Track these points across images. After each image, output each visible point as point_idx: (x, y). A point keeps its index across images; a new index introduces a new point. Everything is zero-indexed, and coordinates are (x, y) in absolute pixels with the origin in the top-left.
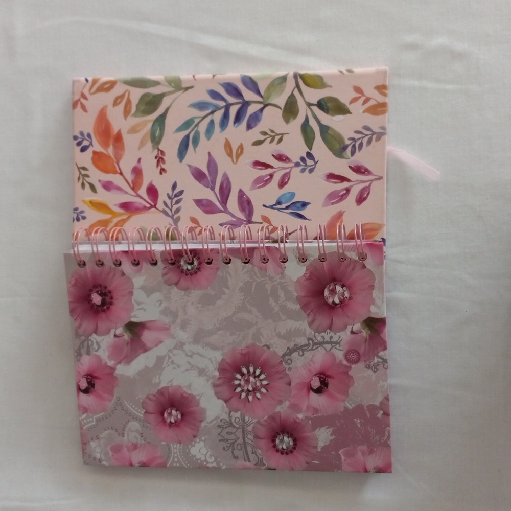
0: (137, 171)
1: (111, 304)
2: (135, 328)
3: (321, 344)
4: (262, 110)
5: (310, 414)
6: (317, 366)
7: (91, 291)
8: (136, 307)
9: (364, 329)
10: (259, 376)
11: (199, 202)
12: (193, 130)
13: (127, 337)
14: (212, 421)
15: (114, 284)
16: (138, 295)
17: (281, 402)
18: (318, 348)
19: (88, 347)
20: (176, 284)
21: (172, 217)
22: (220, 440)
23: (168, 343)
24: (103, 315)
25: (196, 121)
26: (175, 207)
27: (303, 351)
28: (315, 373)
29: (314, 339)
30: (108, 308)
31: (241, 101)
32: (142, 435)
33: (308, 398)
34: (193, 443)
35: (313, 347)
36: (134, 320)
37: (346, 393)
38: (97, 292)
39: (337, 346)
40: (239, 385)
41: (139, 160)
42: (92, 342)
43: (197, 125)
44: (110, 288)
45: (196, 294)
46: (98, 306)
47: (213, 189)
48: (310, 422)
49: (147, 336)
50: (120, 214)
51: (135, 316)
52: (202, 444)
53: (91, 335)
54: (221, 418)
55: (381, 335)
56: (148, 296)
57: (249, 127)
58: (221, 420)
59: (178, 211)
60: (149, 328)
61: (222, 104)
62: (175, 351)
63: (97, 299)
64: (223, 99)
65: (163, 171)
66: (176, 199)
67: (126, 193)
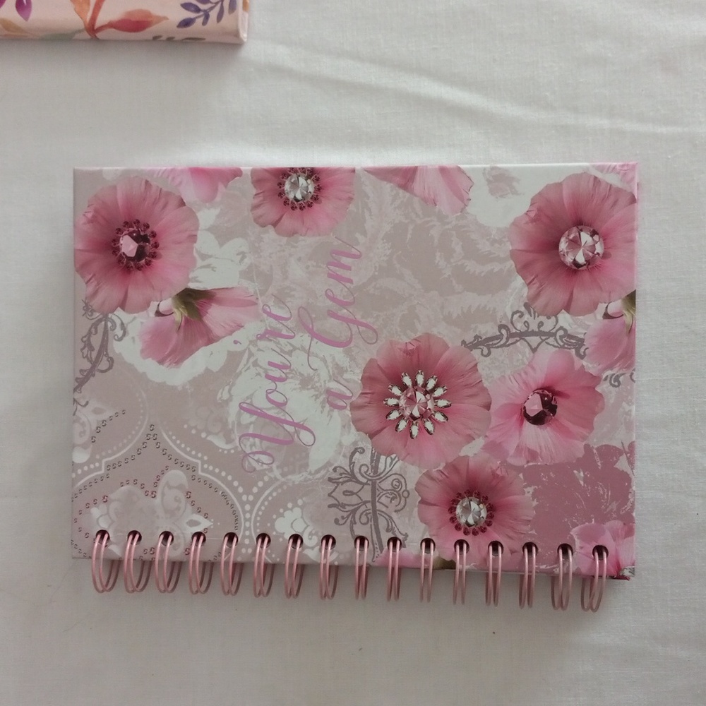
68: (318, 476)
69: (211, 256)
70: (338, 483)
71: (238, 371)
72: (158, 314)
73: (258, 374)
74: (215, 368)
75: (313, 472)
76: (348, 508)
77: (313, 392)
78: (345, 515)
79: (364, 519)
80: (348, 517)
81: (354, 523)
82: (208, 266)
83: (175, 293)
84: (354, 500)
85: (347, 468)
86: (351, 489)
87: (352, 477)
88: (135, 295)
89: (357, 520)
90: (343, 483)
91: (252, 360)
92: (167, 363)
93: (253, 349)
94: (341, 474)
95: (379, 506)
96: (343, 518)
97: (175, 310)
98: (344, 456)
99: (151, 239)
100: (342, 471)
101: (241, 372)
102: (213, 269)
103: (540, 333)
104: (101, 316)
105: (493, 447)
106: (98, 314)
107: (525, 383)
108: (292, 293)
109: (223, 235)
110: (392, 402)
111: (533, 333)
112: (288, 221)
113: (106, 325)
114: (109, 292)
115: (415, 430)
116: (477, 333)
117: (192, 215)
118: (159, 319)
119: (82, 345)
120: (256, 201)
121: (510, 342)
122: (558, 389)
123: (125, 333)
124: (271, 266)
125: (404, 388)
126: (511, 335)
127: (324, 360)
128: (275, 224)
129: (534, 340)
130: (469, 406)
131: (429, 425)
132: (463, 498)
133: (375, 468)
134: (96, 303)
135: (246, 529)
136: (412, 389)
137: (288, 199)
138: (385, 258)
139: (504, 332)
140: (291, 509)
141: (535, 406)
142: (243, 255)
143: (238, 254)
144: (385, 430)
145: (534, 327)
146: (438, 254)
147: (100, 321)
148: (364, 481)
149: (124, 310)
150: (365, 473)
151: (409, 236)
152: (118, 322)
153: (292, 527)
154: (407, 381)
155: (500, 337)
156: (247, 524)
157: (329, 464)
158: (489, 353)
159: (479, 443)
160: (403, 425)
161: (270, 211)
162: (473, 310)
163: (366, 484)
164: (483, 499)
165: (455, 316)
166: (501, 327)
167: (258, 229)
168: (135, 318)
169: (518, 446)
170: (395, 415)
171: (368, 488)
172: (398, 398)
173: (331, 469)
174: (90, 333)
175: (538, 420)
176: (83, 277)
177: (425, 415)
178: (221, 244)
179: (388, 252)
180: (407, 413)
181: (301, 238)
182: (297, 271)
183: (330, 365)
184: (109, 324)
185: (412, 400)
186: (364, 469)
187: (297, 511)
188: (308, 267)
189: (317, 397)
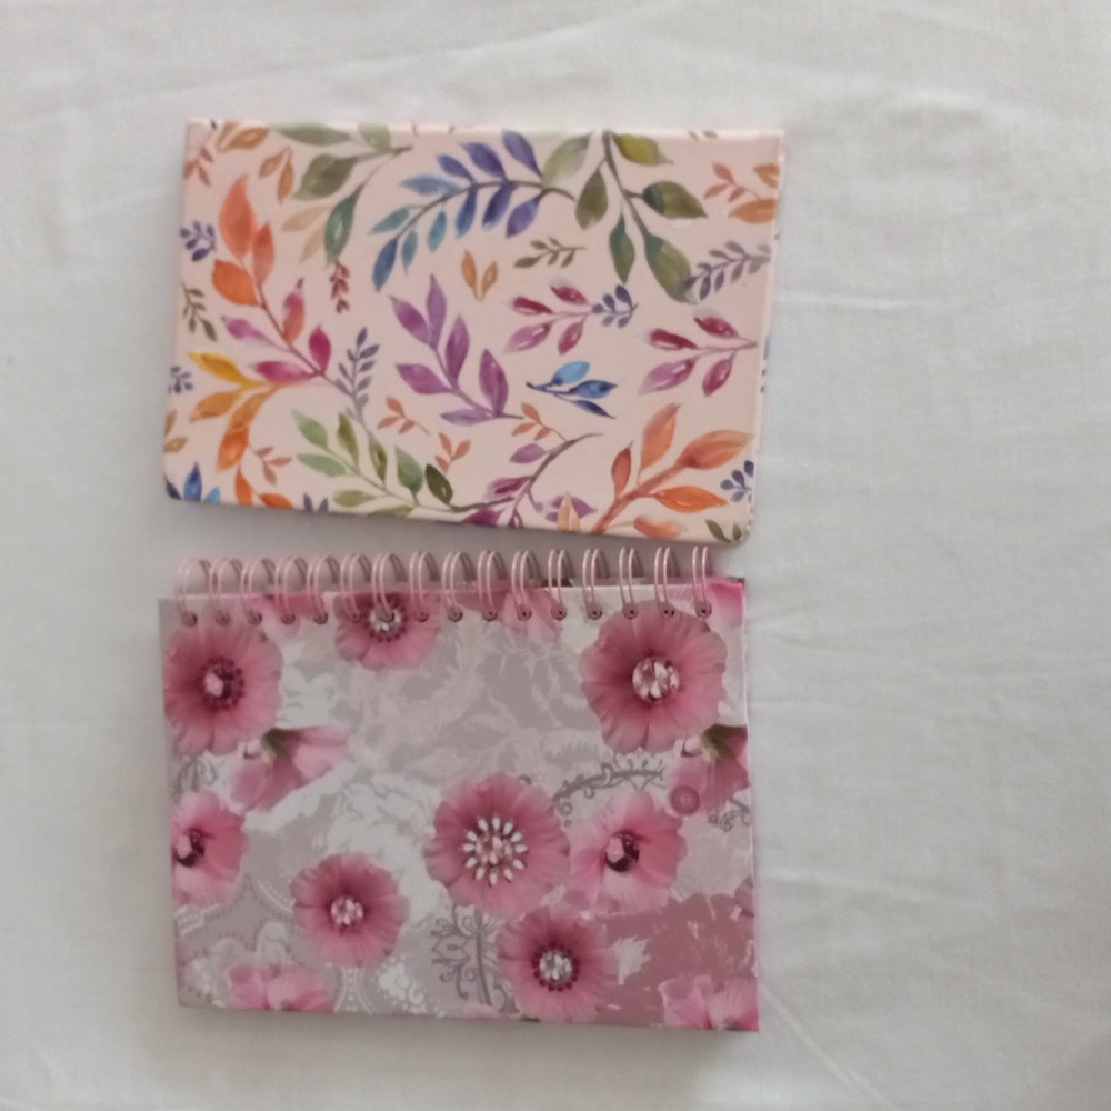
0: (294, 304)
1: (240, 694)
2: (282, 741)
3: (626, 775)
4: (537, 200)
5: (603, 912)
6: (618, 819)
7: (204, 670)
8: (286, 700)
9: (706, 747)
10: (510, 835)
11: (406, 371)
12: (404, 230)
13: (267, 757)
14: (419, 924)
15: (247, 657)
16: (291, 678)
17: (549, 887)
18: (619, 783)
19: (196, 776)
20: (361, 657)
21: (353, 395)
22: (435, 961)
23: (342, 771)
24: (224, 716)
25: (413, 213)
26: (361, 377)
27: (593, 788)
28: (614, 830)
29: (614, 765)
30: (235, 703)
31: (498, 179)
32: (288, 949)
33: (601, 881)
34: (384, 966)
35: (611, 780)
36: (282, 725)
37: (671, 870)
38: (216, 672)
39: (657, 780)
40: (473, 854)
41: (300, 283)
42: (203, 766)
43: (414, 222)
44: (238, 665)
45: (396, 677)
46: (215, 698)
47: (434, 345)
48: (604, 926)
49: (304, 757)
50: (257, 384)
51: (284, 719)
52: (400, 968)
53: (200, 753)
54: (439, 917)
55: (739, 760)
56: (309, 680)
57: (512, 230)
58: (438, 922)
59: (364, 384)
60: (308, 742)
61: (463, 183)
62: (355, 787)
63: (214, 685)
64: (465, 174)
65: (342, 305)
66: (362, 362)
67: (271, 343)
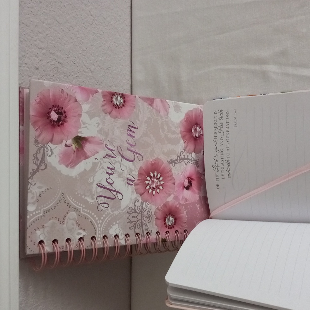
68: (124, 211)
69: (86, 123)
70: (130, 213)
71: (96, 170)
72: (66, 145)
73: (103, 172)
74: (88, 169)
75: (122, 210)
76: (134, 223)
77: (122, 179)
78: (133, 225)
79: (139, 227)
80: (134, 226)
81: (135, 228)
82: (86, 127)
83: (73, 138)
84: (135, 219)
85: (133, 208)
86: (134, 216)
87: (135, 211)
88: (57, 137)
89: (136, 227)
90: (132, 213)
91: (101, 166)
92: (69, 167)
93: (102, 162)
94: (131, 210)
95: (143, 221)
96: (132, 226)
97: (73, 145)
98: (132, 203)
99: (63, 114)
100: (132, 209)
101: (97, 171)
102: (88, 129)
103: (188, 159)
104: (42, 145)
105: (176, 198)
106: (40, 144)
107: (184, 176)
108: (116, 140)
109: (91, 115)
110: (147, 182)
111: (186, 159)
112: (114, 112)
113: (44, 149)
114: (46, 135)
115: (154, 192)
116: (171, 158)
117: (80, 106)
118: (66, 148)
119: (33, 158)
120: (103, 103)
121: (180, 162)
122: (192, 178)
123: (52, 153)
124: (108, 129)
125: (151, 177)
126: (180, 159)
127: (126, 167)
128: (110, 113)
129: (186, 161)
130: (169, 183)
131: (158, 191)
132: (168, 216)
133: (142, 207)
134: (40, 139)
135: (99, 234)
136: (153, 178)
137: (114, 104)
138: (145, 130)
139: (178, 158)
140: (115, 225)
141: (187, 184)
142: (99, 124)
143: (97, 124)
144: (145, 193)
145: (186, 157)
146: (160, 130)
147: (42, 147)
148: (139, 212)
149: (52, 143)
150: (139, 209)
151: (152, 123)
152: (49, 149)
153: (115, 232)
154: (152, 175)
155: (177, 160)
156: (99, 232)
157: (127, 206)
158: (175, 165)
159: (172, 196)
160: (150, 191)
161: (108, 108)
162: (170, 150)
163: (139, 213)
164: (173, 216)
165: (165, 152)
166: (178, 156)
167: (104, 114)
168: (56, 147)
169: (182, 197)
170: (148, 187)
171: (140, 215)
172: (149, 181)
173: (128, 208)
174: (37, 153)
175: (187, 188)
176: (34, 127)
177: (157, 187)
178: (91, 119)
179: (146, 128)
180: (152, 187)
181: (119, 119)
182: (117, 132)
183: (128, 169)
184: (46, 149)
185: (153, 182)
186: (139, 207)
187: (117, 225)
188: (121, 131)
189: (123, 181)
